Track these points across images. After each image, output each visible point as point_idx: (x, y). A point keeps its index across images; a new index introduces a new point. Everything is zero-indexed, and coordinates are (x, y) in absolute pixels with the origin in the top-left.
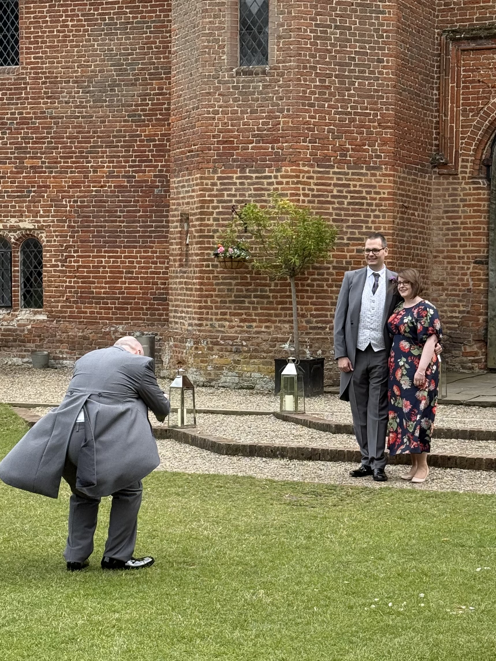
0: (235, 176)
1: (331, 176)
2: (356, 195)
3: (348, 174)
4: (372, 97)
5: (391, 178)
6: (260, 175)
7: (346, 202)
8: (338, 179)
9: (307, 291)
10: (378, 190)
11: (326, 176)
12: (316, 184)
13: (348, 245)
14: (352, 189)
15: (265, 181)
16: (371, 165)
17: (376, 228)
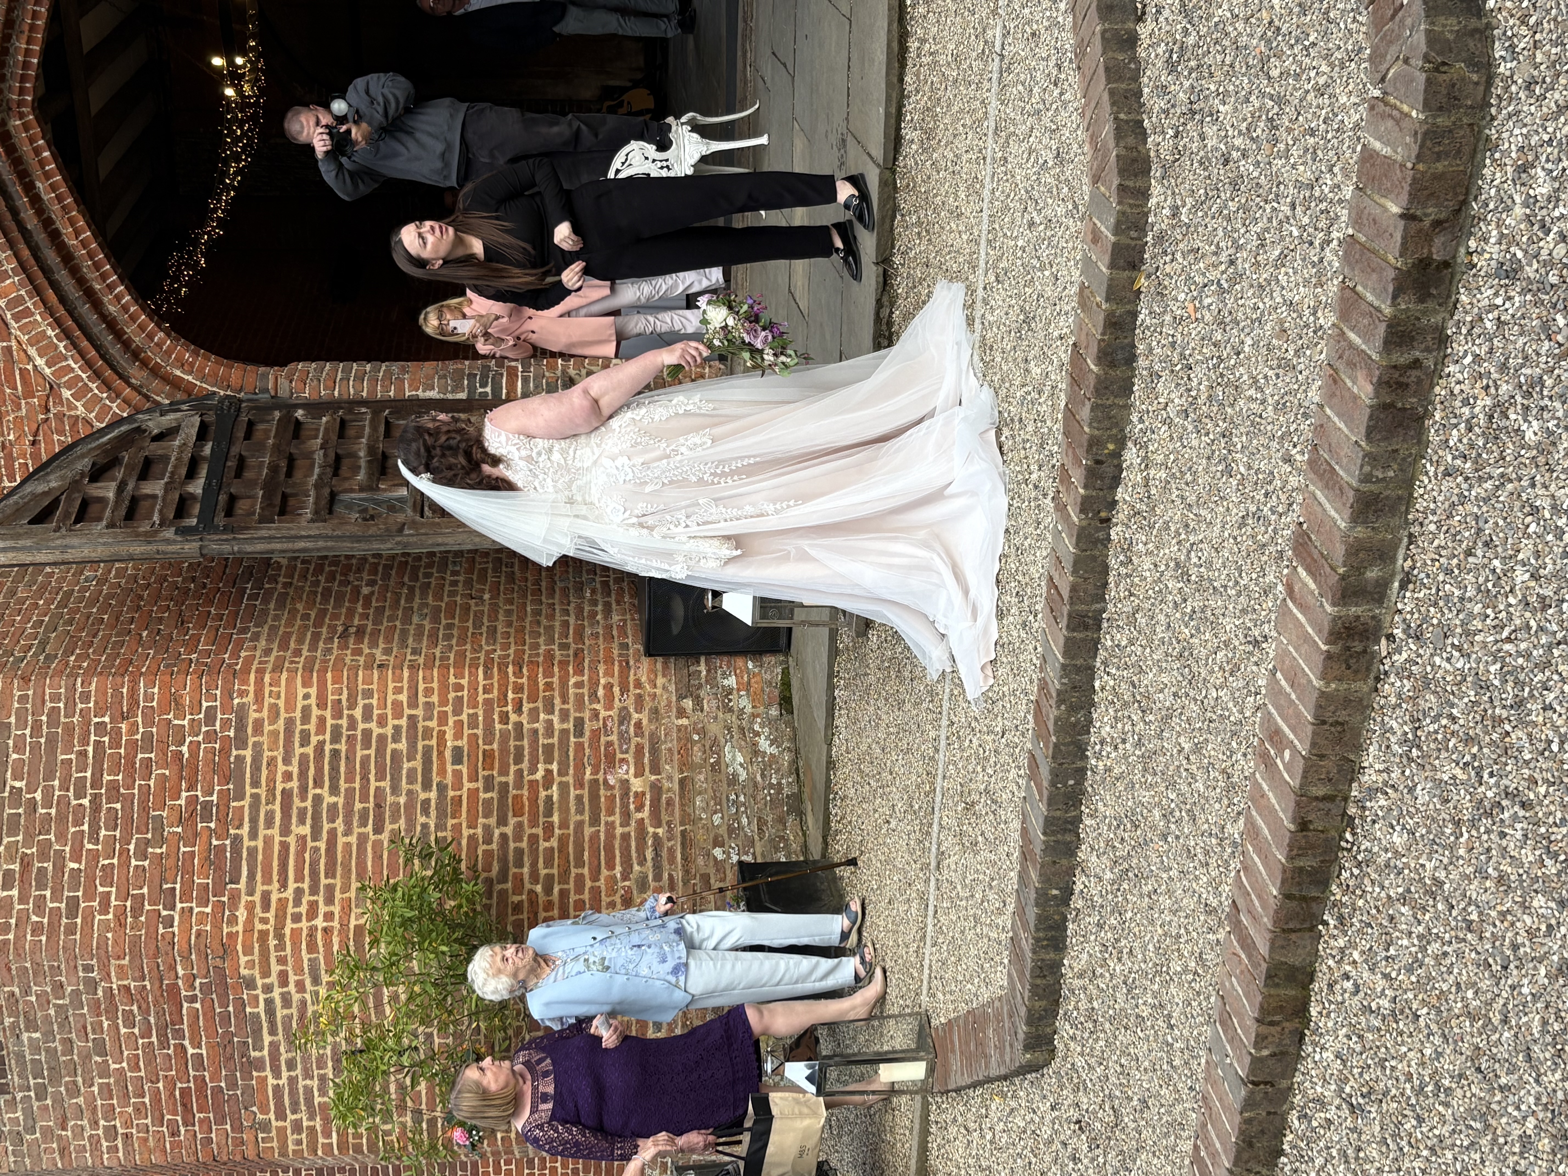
0: (271, 1081)
1: (260, 843)
2: (312, 772)
3: (256, 797)
4: (52, 740)
5: (267, 679)
6: (265, 1025)
7: (329, 799)
8: (269, 824)
9: (564, 894)
10: (298, 714)
11: (260, 857)
12: (284, 885)
13: (442, 788)
14: (294, 784)
15: (280, 1013)
16: (232, 734)
17: (398, 715)
